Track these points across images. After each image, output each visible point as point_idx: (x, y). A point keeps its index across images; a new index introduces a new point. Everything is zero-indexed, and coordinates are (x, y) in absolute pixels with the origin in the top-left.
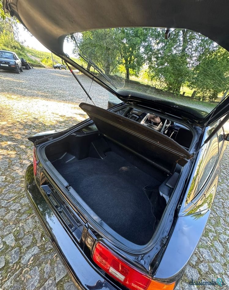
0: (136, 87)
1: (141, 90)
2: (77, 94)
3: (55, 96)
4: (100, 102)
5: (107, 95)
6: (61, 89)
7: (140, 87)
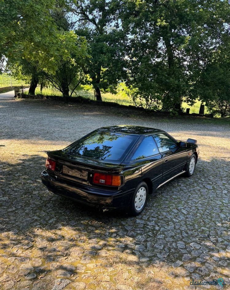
0: (113, 110)
1: (122, 114)
2: (30, 131)
3: (2, 136)
4: (65, 137)
5: (73, 128)
6: (4, 127)
7: (120, 110)
